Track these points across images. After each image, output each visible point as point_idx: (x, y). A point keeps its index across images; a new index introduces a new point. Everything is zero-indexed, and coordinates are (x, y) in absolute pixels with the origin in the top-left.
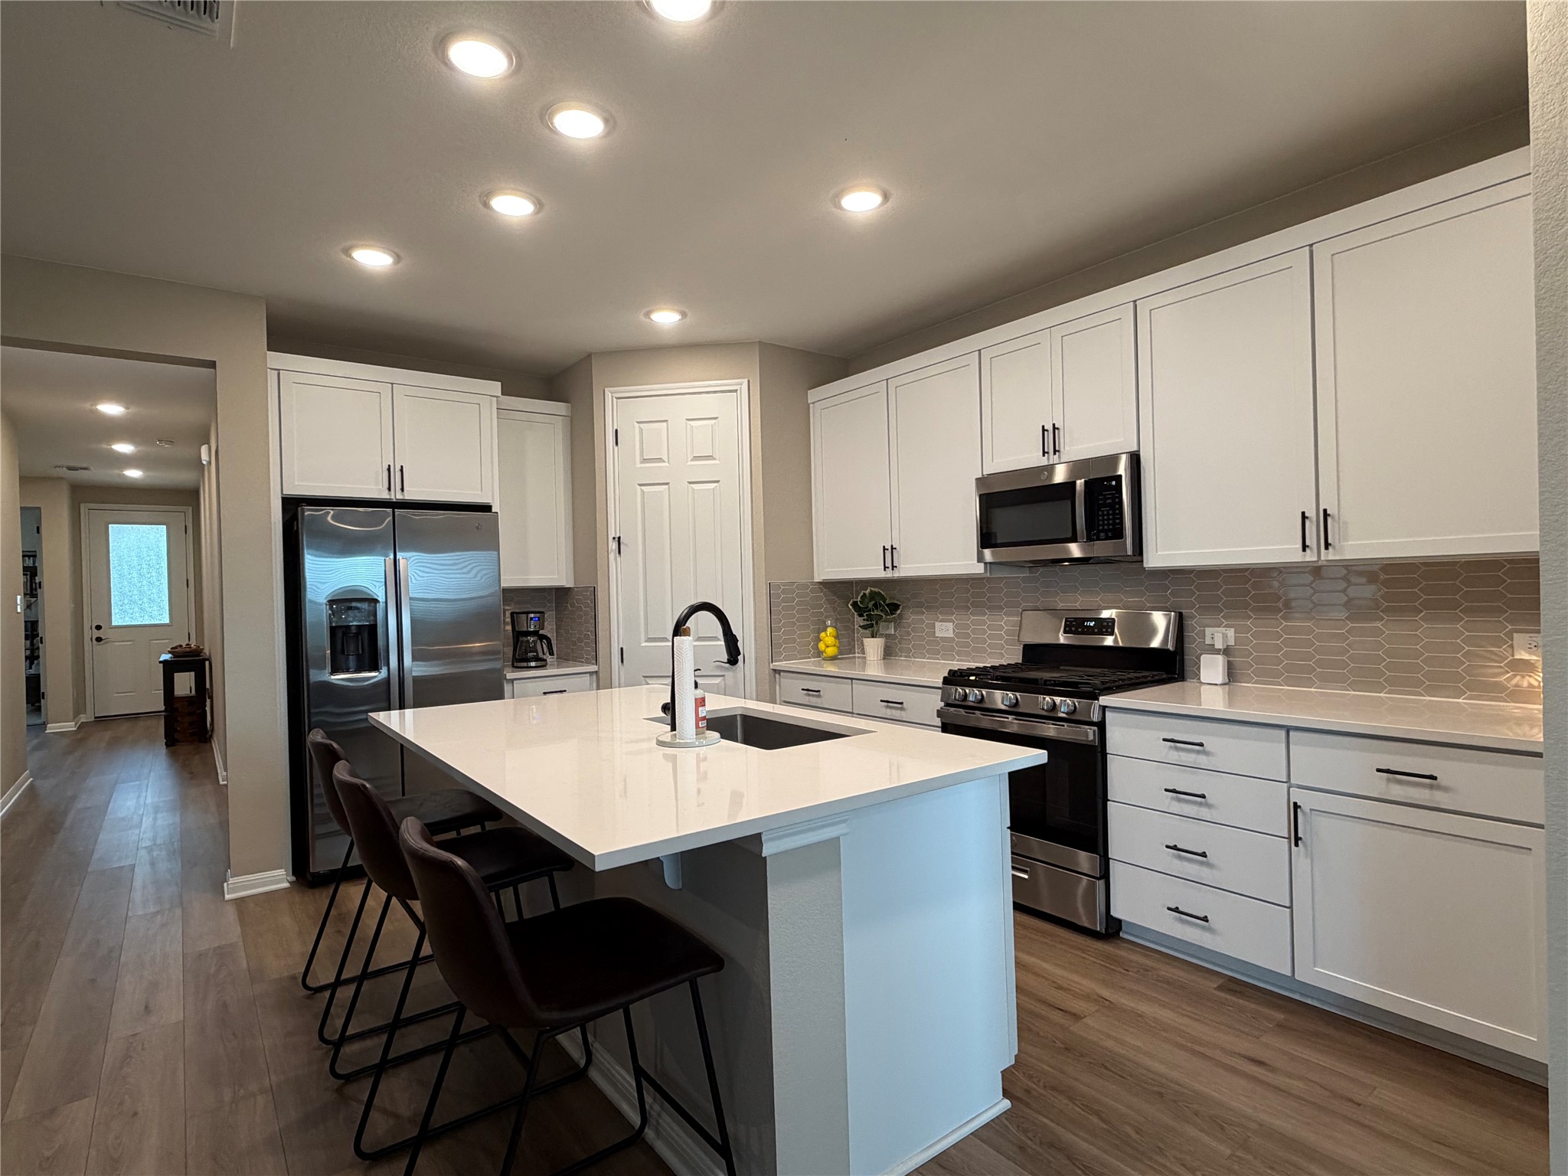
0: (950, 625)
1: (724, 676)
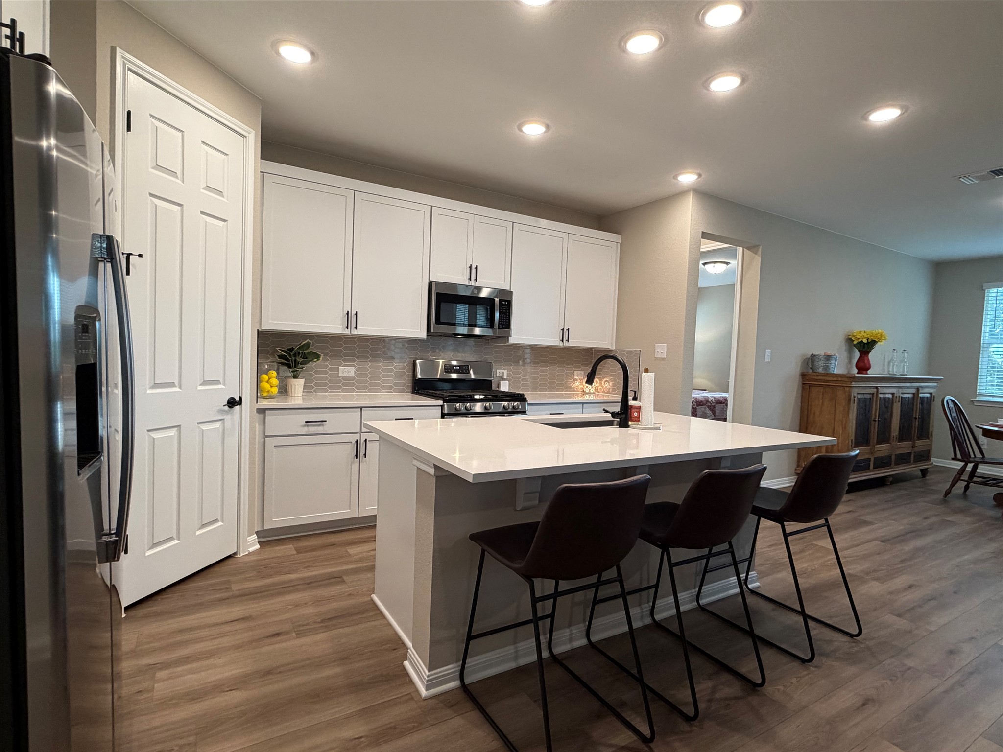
0: (353, 369)
1: (223, 419)
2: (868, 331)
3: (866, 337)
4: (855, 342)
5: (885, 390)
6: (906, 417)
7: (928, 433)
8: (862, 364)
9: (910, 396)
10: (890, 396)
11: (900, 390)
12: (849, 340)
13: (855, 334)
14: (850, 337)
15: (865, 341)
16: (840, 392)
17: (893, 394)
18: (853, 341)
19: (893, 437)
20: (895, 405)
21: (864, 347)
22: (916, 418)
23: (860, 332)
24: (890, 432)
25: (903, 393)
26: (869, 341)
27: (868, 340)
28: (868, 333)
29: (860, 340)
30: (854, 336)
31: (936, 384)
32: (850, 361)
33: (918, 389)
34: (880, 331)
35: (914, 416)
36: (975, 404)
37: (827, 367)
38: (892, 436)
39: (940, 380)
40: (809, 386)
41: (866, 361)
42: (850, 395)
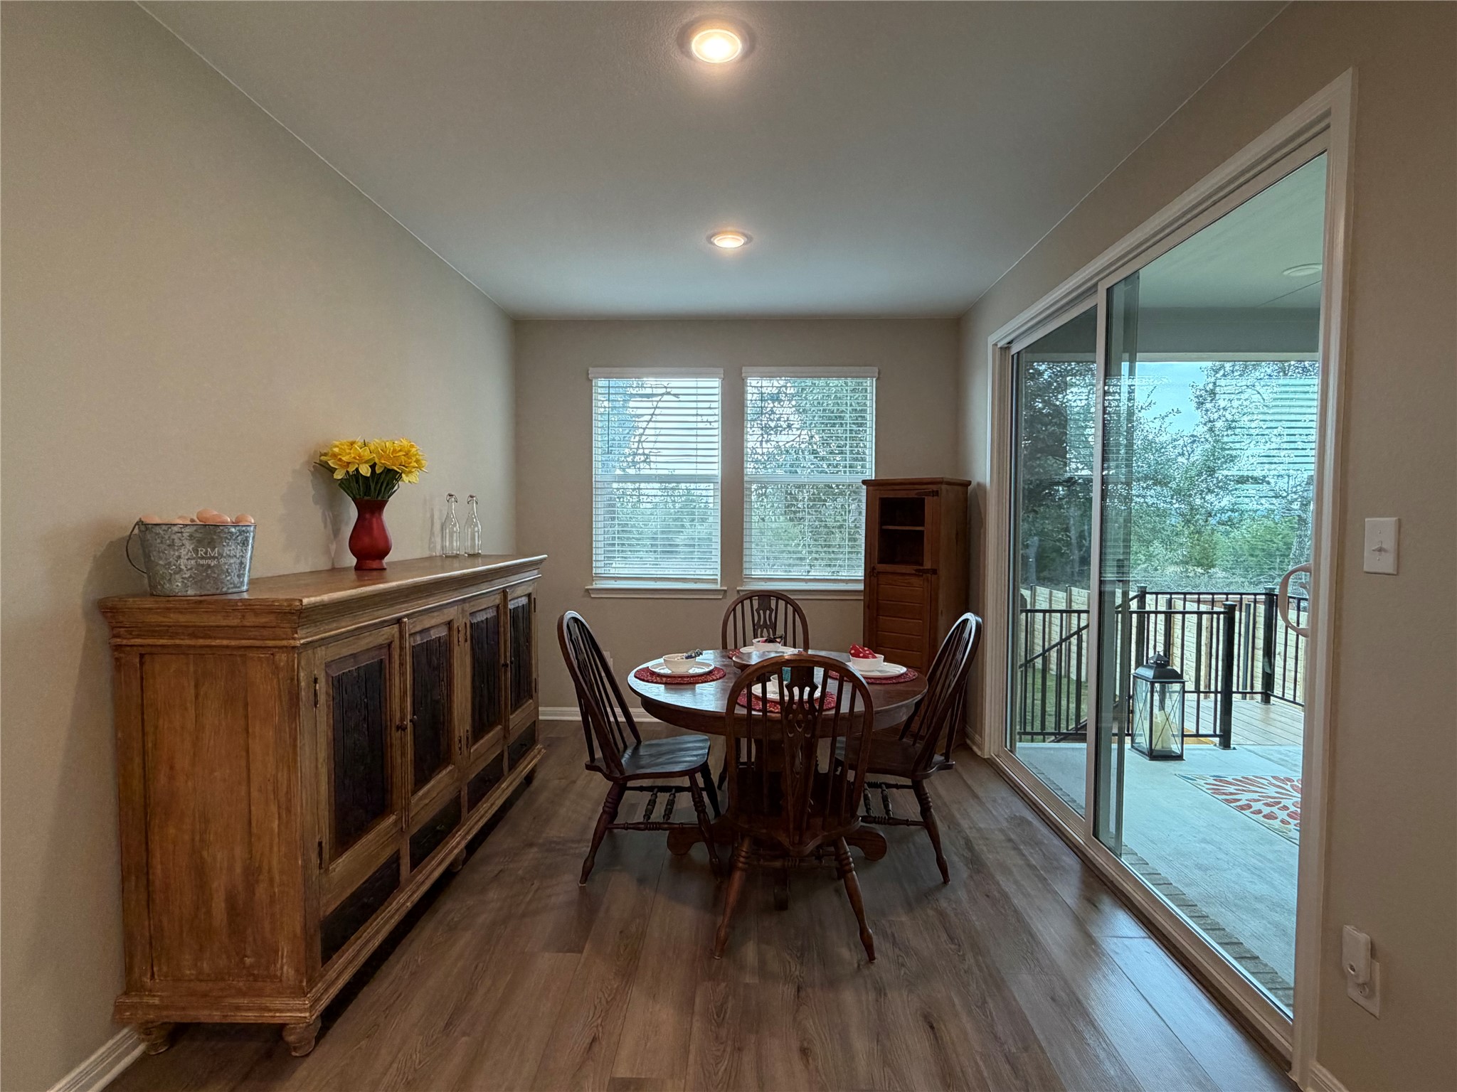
2: (375, 442)
3: (367, 458)
4: (339, 475)
5: (428, 622)
6: (485, 672)
7: (530, 683)
8: (366, 541)
9: (491, 614)
10: (443, 632)
11: (467, 605)
12: (322, 469)
13: (336, 450)
14: (323, 458)
15: (365, 471)
16: (257, 673)
17: (449, 624)
18: (332, 470)
19: (460, 741)
20: (456, 650)
21: (368, 488)
22: (506, 665)
23: (352, 444)
24: (450, 732)
25: (472, 614)
26: (378, 471)
27: (373, 467)
28: (372, 448)
29: (351, 469)
30: (334, 456)
31: (536, 572)
32: (336, 532)
33: (504, 592)
34: (405, 443)
35: (502, 661)
36: (592, 596)
37: (206, 573)
38: (457, 739)
39: (541, 561)
40: (142, 656)
41: (376, 532)
42: (294, 681)
